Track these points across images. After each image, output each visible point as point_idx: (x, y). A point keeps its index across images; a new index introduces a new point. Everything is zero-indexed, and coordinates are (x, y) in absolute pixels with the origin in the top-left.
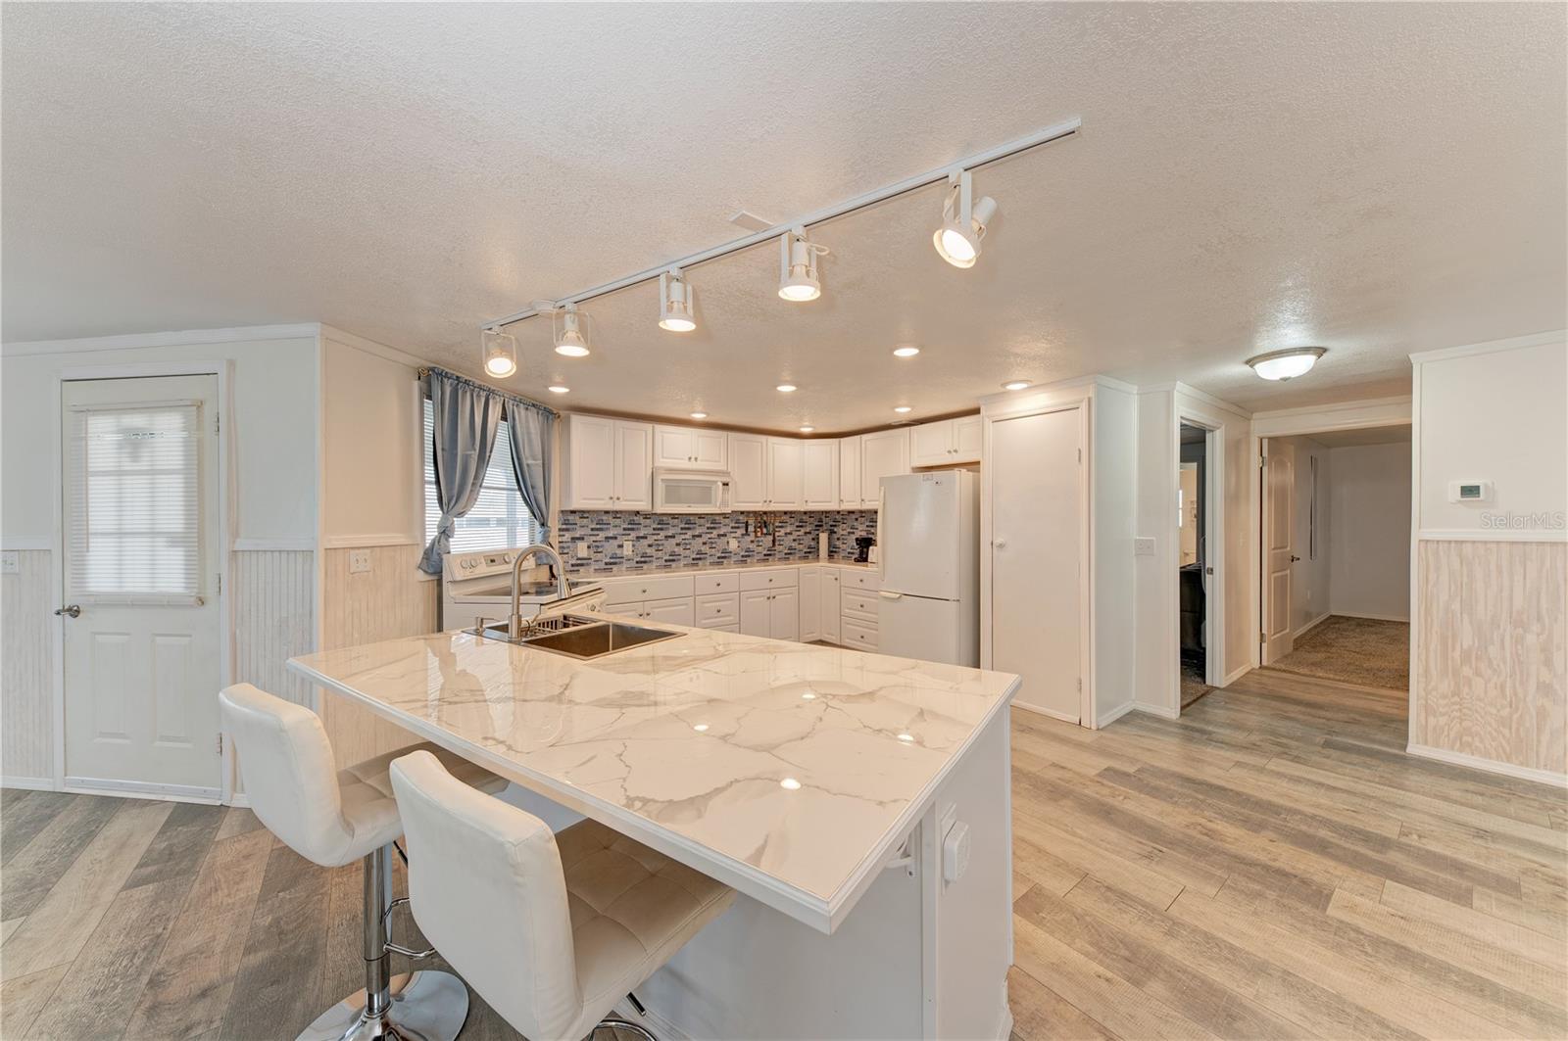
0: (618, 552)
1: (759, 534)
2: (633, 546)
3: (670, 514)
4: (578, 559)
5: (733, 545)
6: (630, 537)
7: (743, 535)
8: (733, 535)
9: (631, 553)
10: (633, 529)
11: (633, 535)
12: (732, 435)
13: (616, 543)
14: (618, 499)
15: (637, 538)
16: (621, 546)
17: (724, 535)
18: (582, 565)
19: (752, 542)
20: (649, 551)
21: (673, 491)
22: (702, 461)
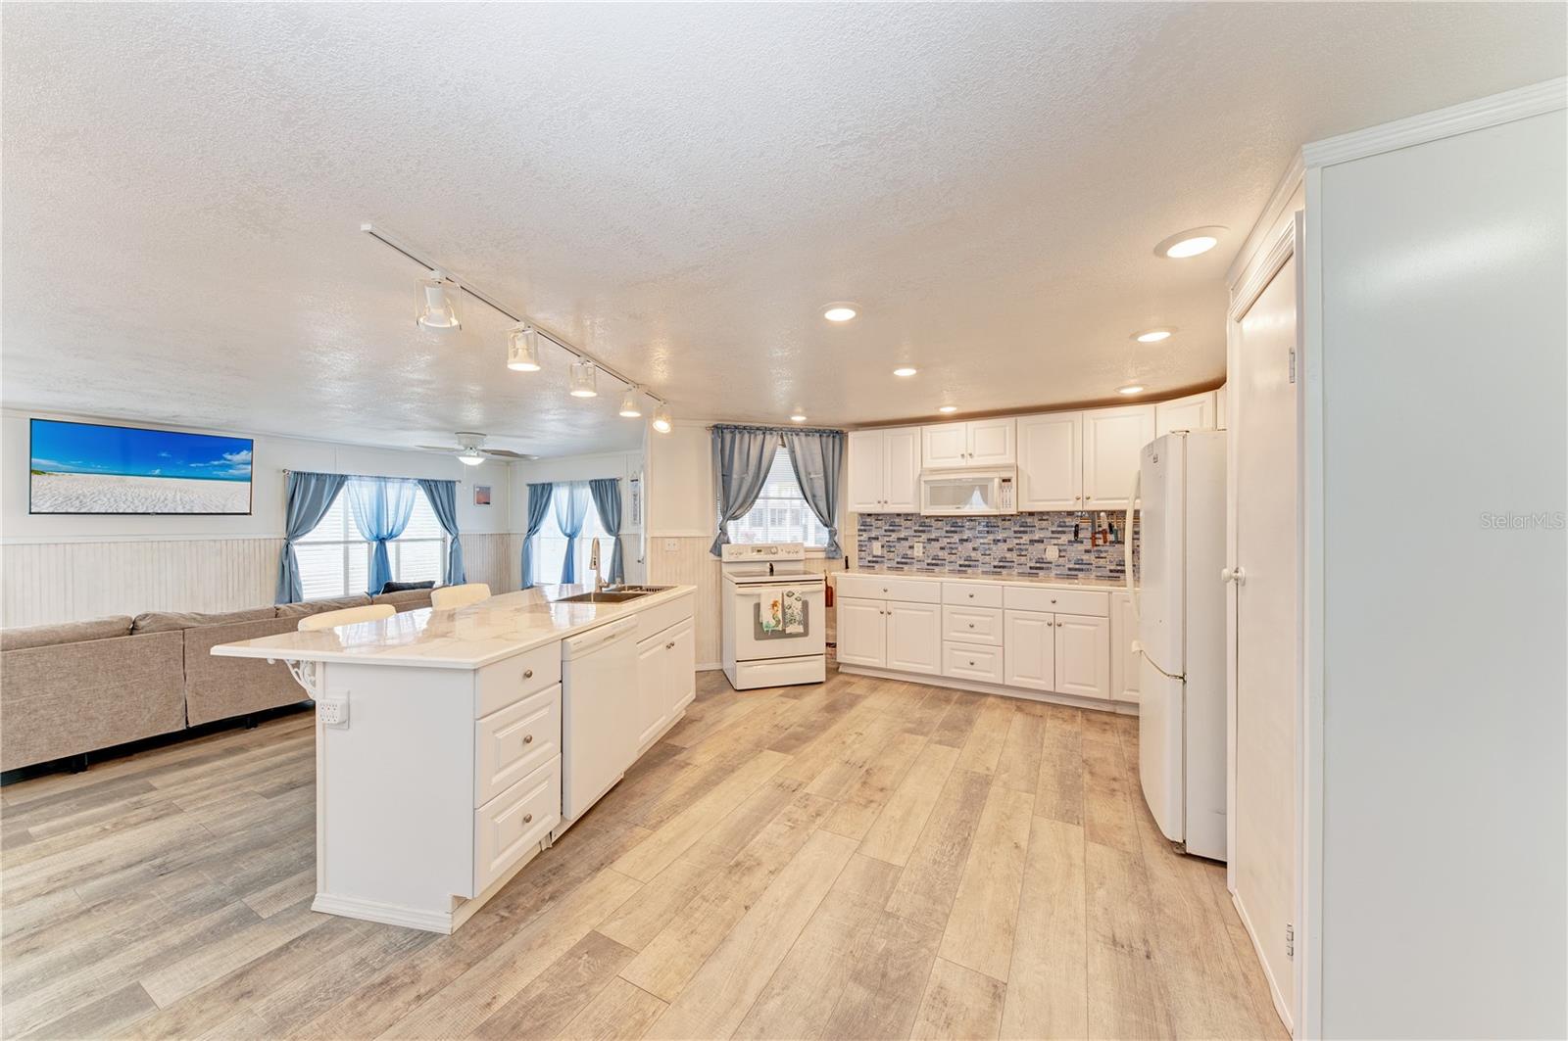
0: (909, 552)
1: (1101, 542)
2: (924, 548)
3: (966, 516)
4: (874, 557)
5: (1052, 553)
6: (921, 539)
7: (1070, 541)
8: (1055, 541)
9: (921, 554)
10: (923, 531)
11: (924, 536)
12: (1022, 420)
13: (906, 544)
14: (886, 502)
15: (929, 540)
16: (911, 547)
17: (1041, 541)
18: (877, 562)
19: (1087, 551)
20: (941, 554)
21: (937, 492)
22: (979, 456)
